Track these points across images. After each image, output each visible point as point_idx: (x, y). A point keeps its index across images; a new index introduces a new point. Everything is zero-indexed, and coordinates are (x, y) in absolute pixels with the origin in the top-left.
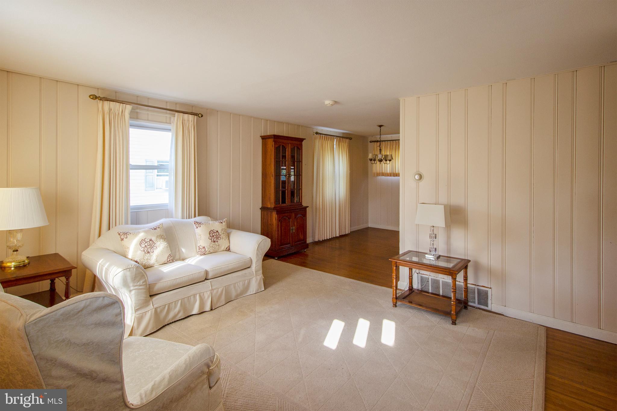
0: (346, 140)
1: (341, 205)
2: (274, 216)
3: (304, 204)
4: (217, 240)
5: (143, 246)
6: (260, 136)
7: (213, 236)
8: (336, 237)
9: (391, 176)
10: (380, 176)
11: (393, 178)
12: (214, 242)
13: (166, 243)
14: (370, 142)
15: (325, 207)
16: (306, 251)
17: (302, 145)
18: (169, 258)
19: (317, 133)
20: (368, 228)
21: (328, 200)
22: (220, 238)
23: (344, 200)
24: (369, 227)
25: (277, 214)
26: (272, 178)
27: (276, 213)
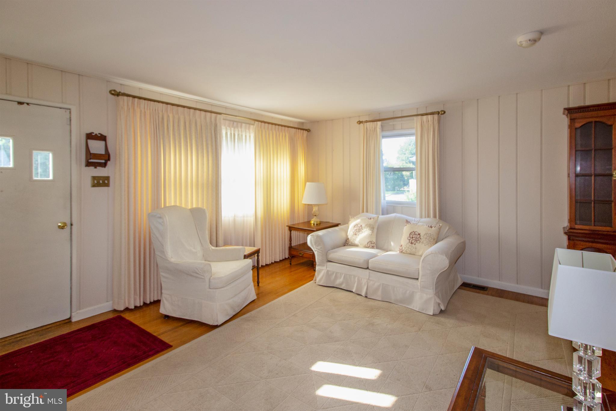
4: (415, 242)
5: (355, 229)
7: (413, 237)
12: (412, 243)
13: (370, 232)
18: (369, 244)
22: (419, 242)
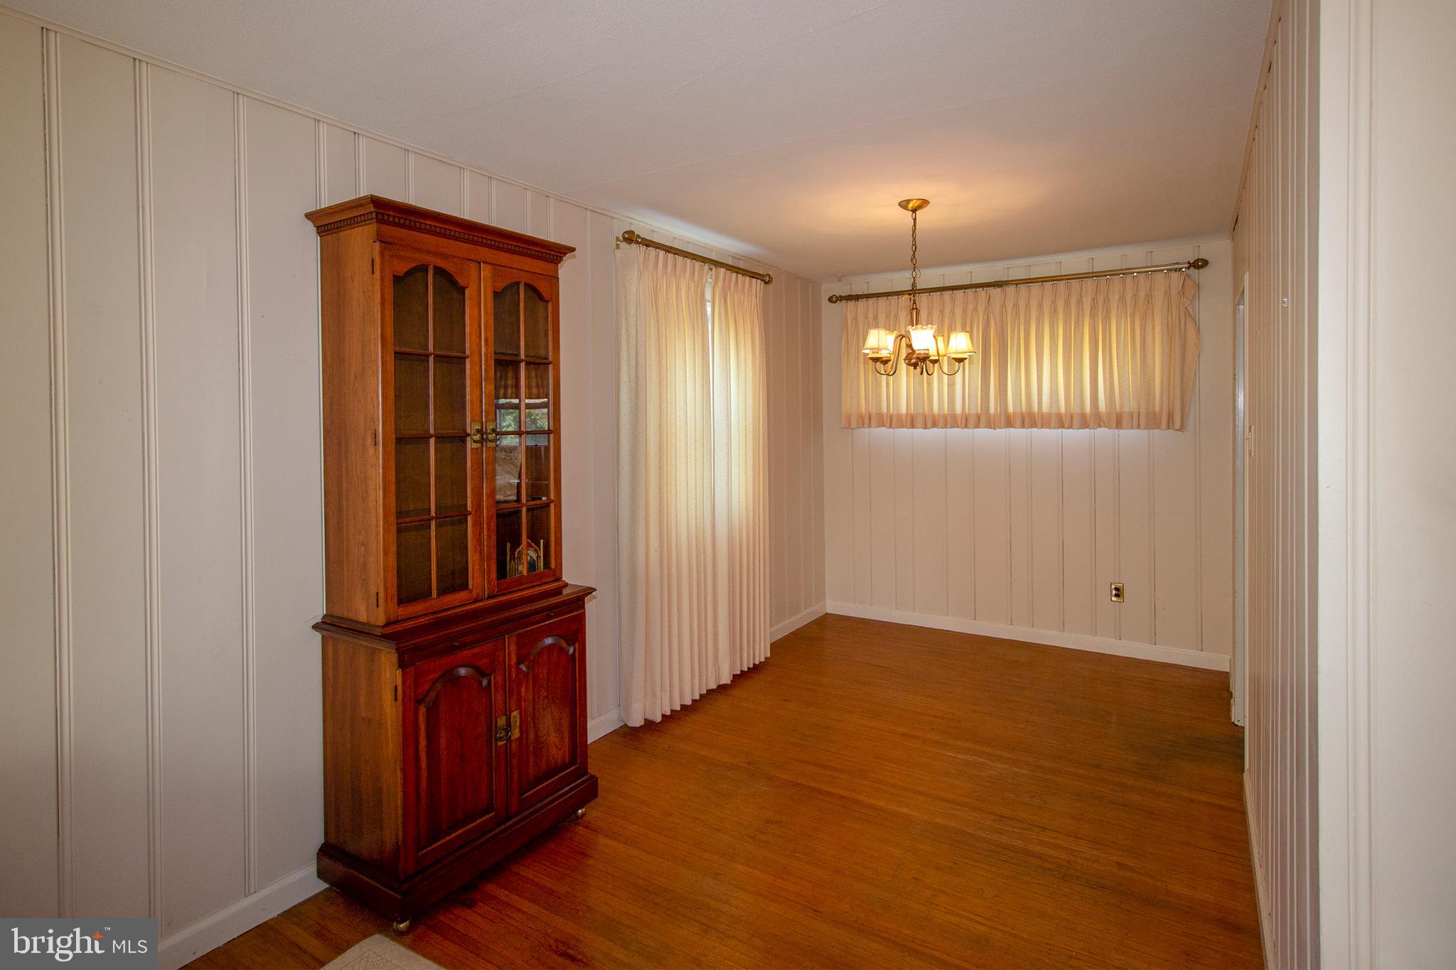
0: (751, 282)
1: (738, 550)
2: (388, 675)
3: (572, 576)
6: (309, 216)
8: (722, 688)
9: (913, 426)
10: (870, 426)
11: (919, 432)
14: (830, 300)
15: (674, 569)
16: (583, 815)
17: (554, 279)
19: (630, 238)
20: (826, 621)
21: (684, 536)
23: (747, 526)
24: (827, 613)
25: (402, 664)
26: (371, 452)
27: (394, 657)
